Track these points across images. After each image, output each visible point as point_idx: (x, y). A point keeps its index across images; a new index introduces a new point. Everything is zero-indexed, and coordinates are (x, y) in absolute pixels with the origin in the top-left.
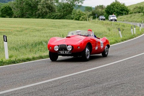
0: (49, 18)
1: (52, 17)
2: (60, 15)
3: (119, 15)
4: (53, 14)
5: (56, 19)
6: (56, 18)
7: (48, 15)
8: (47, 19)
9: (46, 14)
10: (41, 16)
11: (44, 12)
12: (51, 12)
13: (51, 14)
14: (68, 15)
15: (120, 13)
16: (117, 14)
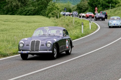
0: (21, 14)
2: (34, 10)
3: (105, 10)
4: (26, 9)
5: (30, 15)
6: (29, 13)
7: (19, 10)
8: (17, 15)
9: (17, 9)
10: (11, 11)
11: (15, 6)
12: (24, 6)
13: (24, 8)
14: (43, 9)
15: (106, 6)
16: (102, 8)
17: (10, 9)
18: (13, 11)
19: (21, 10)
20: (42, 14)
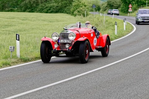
0: (41, 11)
1: (45, 10)
2: (57, 7)
3: (140, 7)
4: (47, 5)
5: (51, 12)
7: (40, 7)
8: (37, 12)
9: (37, 5)
10: (29, 8)
11: (34, 2)
12: (44, 2)
13: (45, 4)
14: (68, 6)
15: (142, 2)
16: (137, 5)
17: (28, 5)
18: (32, 7)
19: (42, 6)
20: (66, 11)
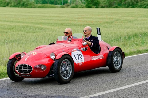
1: (144, 6)
9: (137, 3)
10: (131, 5)
19: (141, 4)
